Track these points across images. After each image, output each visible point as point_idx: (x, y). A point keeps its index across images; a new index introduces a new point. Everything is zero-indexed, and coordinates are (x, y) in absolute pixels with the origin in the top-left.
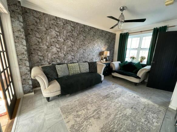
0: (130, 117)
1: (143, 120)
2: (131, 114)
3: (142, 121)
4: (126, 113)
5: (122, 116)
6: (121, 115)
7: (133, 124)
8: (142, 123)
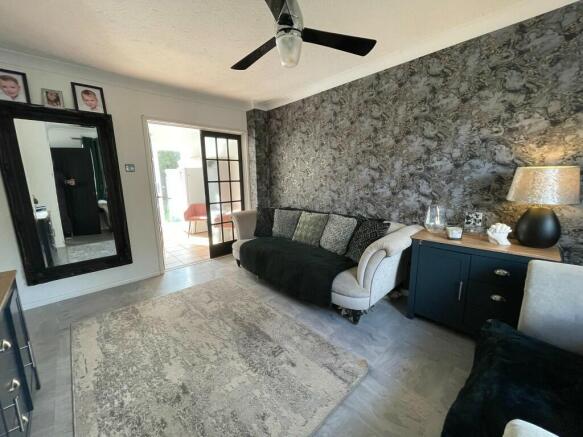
0: (156, 368)
1: (128, 399)
2: (163, 376)
3: (128, 394)
4: (171, 364)
5: (168, 353)
6: (171, 350)
7: (135, 368)
8: (124, 392)
